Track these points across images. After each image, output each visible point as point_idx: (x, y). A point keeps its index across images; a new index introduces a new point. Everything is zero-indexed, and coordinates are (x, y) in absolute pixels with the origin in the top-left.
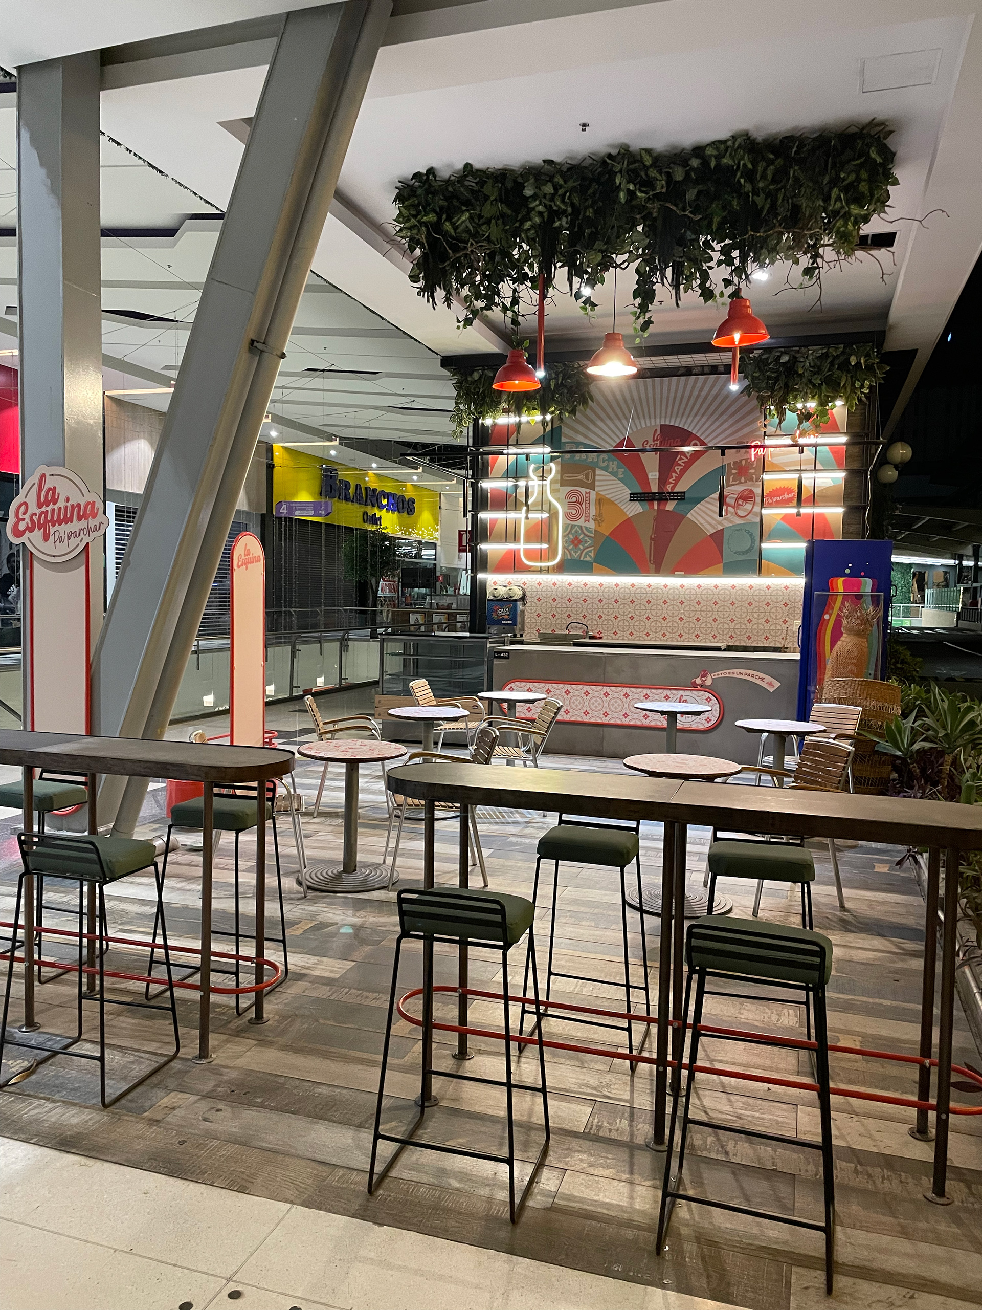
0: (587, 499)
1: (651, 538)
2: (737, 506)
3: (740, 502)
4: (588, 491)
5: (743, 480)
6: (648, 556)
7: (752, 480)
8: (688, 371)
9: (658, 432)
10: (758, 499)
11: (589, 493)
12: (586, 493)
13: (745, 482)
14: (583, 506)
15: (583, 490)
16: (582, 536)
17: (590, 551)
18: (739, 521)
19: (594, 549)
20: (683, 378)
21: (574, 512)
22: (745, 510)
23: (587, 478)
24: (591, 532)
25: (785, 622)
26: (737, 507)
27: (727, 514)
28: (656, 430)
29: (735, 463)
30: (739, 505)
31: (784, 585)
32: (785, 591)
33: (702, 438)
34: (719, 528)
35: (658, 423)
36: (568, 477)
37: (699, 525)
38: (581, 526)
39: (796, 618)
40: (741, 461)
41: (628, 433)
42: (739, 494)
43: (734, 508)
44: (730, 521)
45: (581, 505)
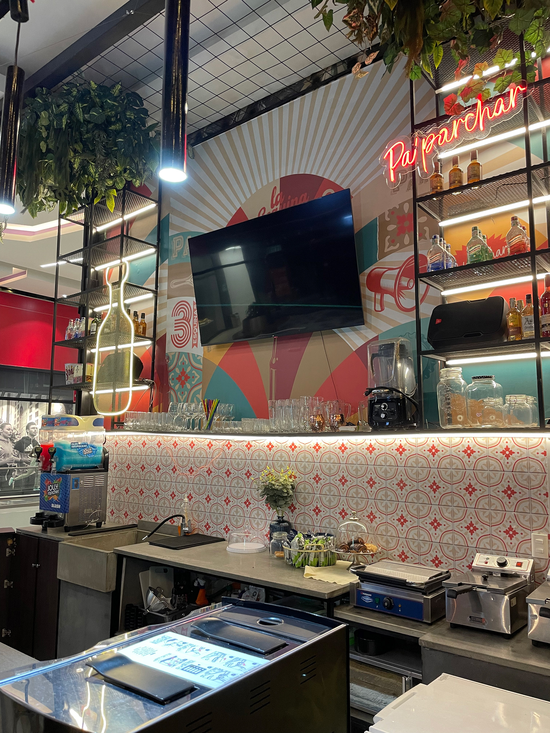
1: (272, 366)
2: (398, 291)
9: (278, 191)
15: (191, 300)
16: (189, 368)
17: (197, 392)
19: (202, 388)
21: (181, 333)
24: (198, 362)
25: (511, 533)
26: (399, 294)
27: (382, 309)
28: (275, 188)
29: (392, 212)
30: (401, 288)
31: (501, 446)
32: (504, 461)
33: (338, 182)
34: (371, 335)
35: (278, 177)
36: (175, 284)
37: (340, 334)
38: (188, 353)
39: (535, 525)
40: (401, 205)
41: (241, 203)
42: (400, 268)
43: (393, 294)
44: (388, 320)
45: (189, 322)
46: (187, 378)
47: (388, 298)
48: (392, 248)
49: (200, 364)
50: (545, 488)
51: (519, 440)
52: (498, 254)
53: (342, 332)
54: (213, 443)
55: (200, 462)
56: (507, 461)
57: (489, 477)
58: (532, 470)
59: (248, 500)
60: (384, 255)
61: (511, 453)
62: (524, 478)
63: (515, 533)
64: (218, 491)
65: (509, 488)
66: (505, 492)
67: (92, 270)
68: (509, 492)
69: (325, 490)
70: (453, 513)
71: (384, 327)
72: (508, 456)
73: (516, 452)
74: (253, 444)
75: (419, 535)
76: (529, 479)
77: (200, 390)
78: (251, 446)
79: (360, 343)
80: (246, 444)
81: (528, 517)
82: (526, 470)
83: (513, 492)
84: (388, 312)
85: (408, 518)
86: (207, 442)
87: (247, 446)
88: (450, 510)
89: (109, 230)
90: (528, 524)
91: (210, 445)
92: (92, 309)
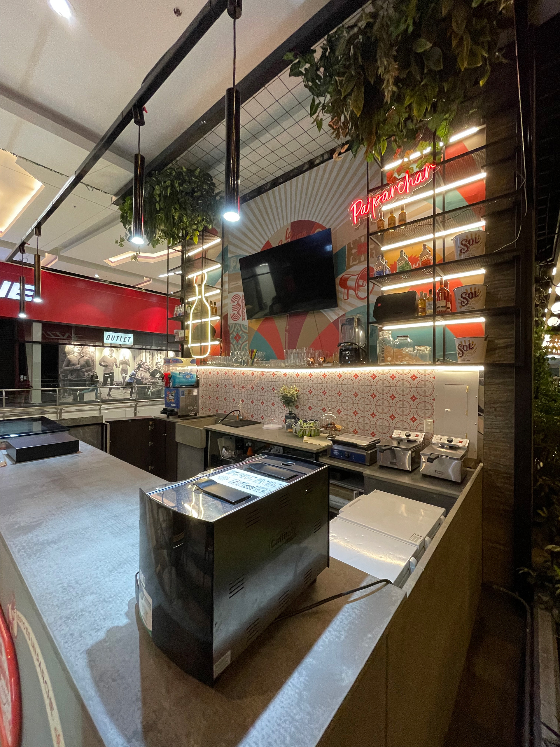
0: (244, 301)
5: (362, 258)
6: (284, 346)
8: (311, 165)
12: (243, 296)
13: (364, 260)
14: (241, 307)
15: (241, 294)
16: (241, 332)
20: (307, 173)
21: (236, 313)
25: (413, 419)
26: (357, 289)
27: (348, 298)
28: (288, 229)
29: (354, 242)
30: (359, 286)
31: (411, 374)
32: (412, 382)
33: (324, 225)
34: (341, 313)
35: (289, 222)
36: (232, 285)
37: (324, 313)
38: (240, 324)
39: (427, 415)
40: (360, 238)
41: (268, 238)
42: (359, 275)
43: (355, 290)
44: (351, 305)
45: (240, 307)
46: (240, 338)
47: (351, 292)
48: (354, 263)
49: (246, 330)
50: (433, 396)
51: (421, 371)
52: (414, 266)
53: (325, 312)
54: (254, 373)
55: (248, 383)
56: (413, 382)
57: (403, 391)
58: (427, 387)
59: (273, 403)
60: (349, 267)
61: (416, 377)
62: (422, 391)
63: (416, 420)
64: (257, 398)
65: (414, 396)
66: (412, 398)
67: (187, 278)
68: (414, 398)
69: (315, 398)
70: (383, 409)
71: (349, 309)
72: (414, 380)
73: (419, 377)
74: (275, 373)
75: (364, 421)
76: (425, 392)
77: (247, 344)
78: (275, 374)
79: (335, 317)
80: (272, 373)
81: (423, 411)
82: (424, 387)
83: (416, 399)
84: (350, 300)
85: (359, 412)
86: (251, 372)
87: (272, 374)
88: (381, 408)
89: (195, 255)
90: (423, 415)
91: (253, 374)
92: (187, 300)
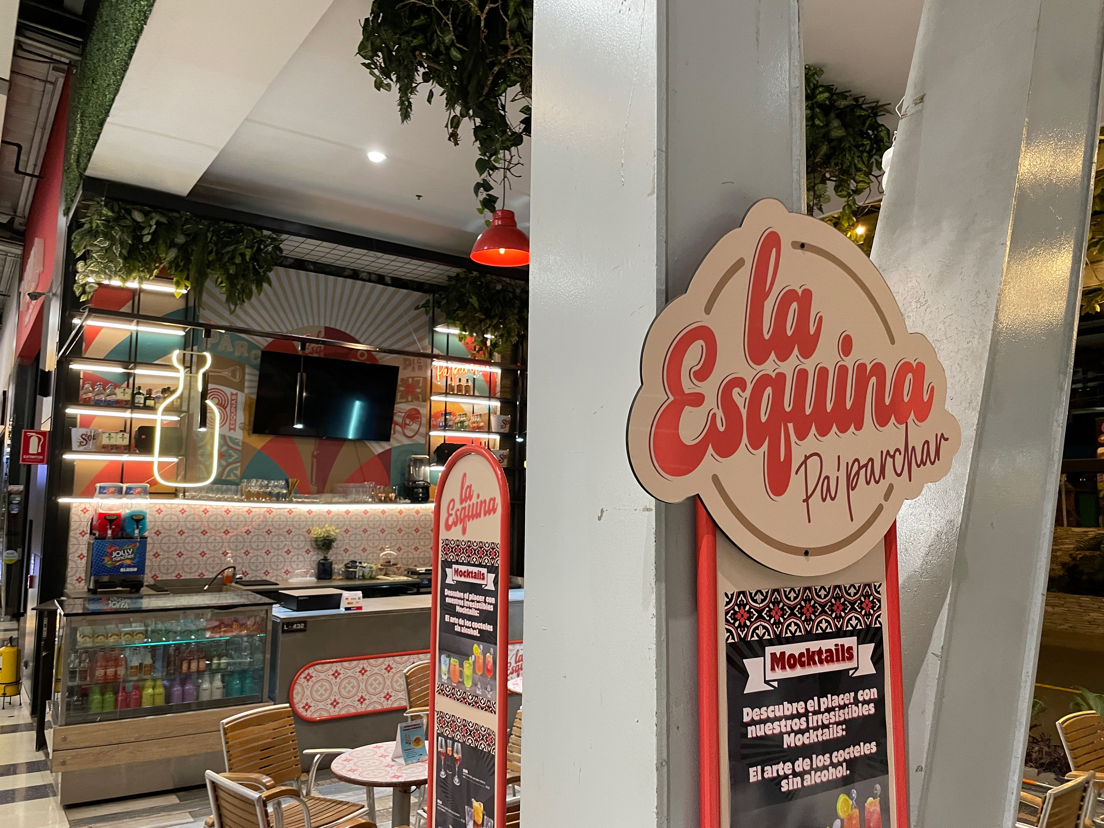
0: (234, 402)
2: (404, 426)
3: (408, 422)
4: (234, 391)
5: (410, 398)
6: (309, 474)
7: (417, 399)
8: (355, 275)
9: (323, 335)
10: (424, 420)
11: (236, 394)
12: (232, 394)
13: (412, 401)
14: (228, 409)
15: (228, 391)
17: (236, 468)
18: (406, 442)
19: (241, 466)
20: (349, 281)
22: (411, 430)
23: (234, 375)
24: (237, 444)
27: (397, 435)
29: (402, 380)
35: (322, 324)
37: (367, 444)
44: (397, 441)
48: (402, 400)
49: (239, 446)
60: (398, 403)
71: (395, 444)
91: (249, 512)
